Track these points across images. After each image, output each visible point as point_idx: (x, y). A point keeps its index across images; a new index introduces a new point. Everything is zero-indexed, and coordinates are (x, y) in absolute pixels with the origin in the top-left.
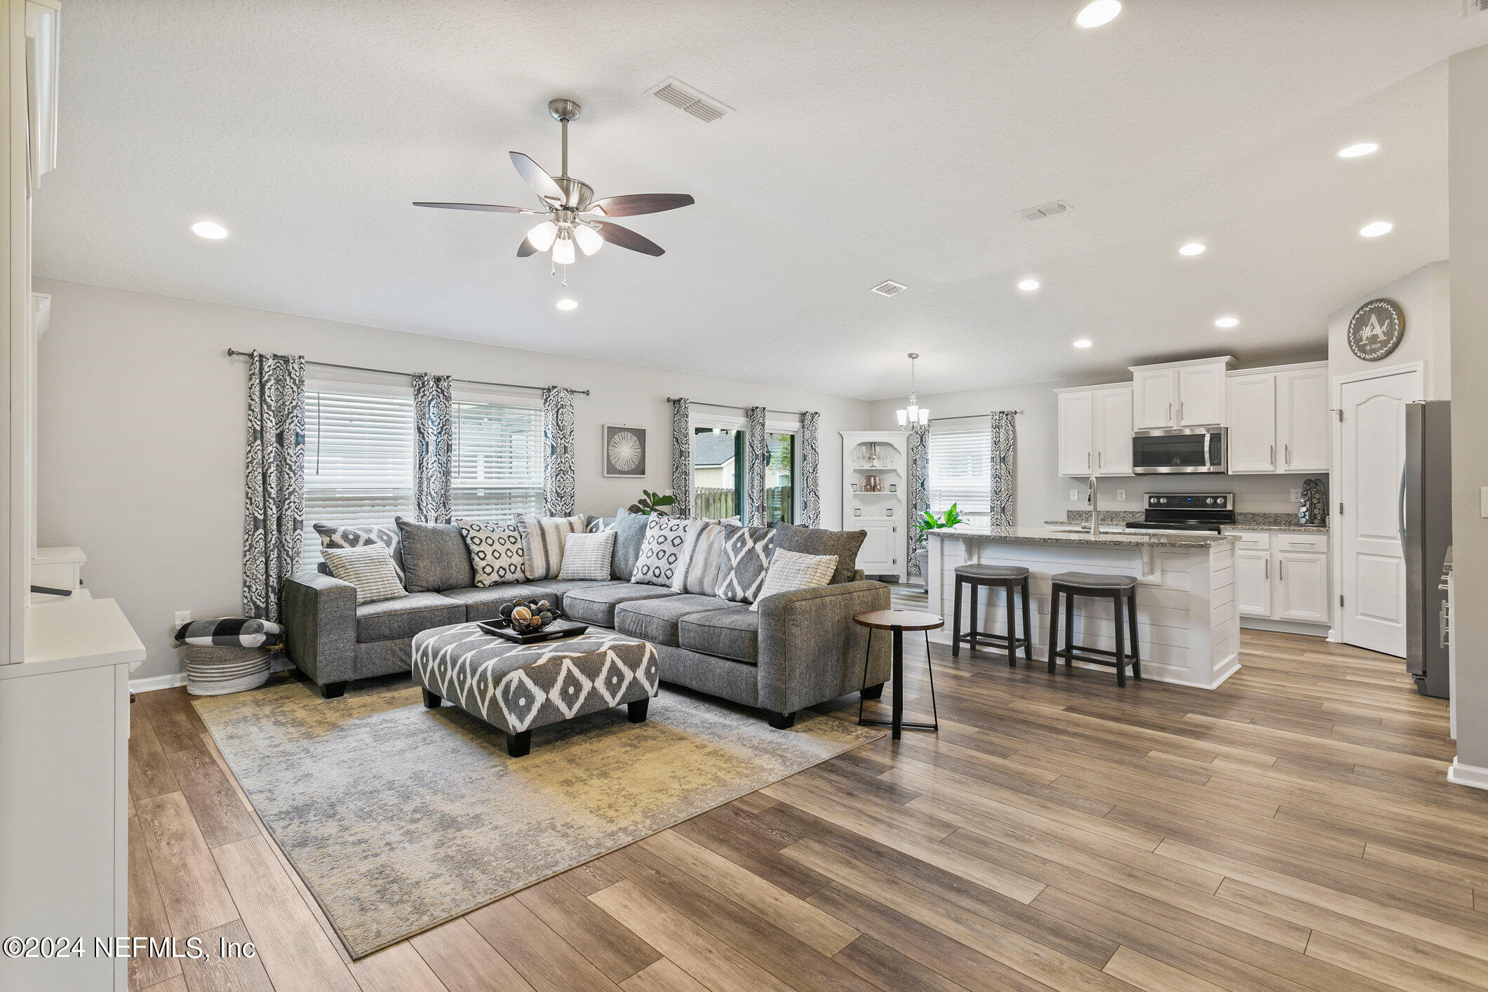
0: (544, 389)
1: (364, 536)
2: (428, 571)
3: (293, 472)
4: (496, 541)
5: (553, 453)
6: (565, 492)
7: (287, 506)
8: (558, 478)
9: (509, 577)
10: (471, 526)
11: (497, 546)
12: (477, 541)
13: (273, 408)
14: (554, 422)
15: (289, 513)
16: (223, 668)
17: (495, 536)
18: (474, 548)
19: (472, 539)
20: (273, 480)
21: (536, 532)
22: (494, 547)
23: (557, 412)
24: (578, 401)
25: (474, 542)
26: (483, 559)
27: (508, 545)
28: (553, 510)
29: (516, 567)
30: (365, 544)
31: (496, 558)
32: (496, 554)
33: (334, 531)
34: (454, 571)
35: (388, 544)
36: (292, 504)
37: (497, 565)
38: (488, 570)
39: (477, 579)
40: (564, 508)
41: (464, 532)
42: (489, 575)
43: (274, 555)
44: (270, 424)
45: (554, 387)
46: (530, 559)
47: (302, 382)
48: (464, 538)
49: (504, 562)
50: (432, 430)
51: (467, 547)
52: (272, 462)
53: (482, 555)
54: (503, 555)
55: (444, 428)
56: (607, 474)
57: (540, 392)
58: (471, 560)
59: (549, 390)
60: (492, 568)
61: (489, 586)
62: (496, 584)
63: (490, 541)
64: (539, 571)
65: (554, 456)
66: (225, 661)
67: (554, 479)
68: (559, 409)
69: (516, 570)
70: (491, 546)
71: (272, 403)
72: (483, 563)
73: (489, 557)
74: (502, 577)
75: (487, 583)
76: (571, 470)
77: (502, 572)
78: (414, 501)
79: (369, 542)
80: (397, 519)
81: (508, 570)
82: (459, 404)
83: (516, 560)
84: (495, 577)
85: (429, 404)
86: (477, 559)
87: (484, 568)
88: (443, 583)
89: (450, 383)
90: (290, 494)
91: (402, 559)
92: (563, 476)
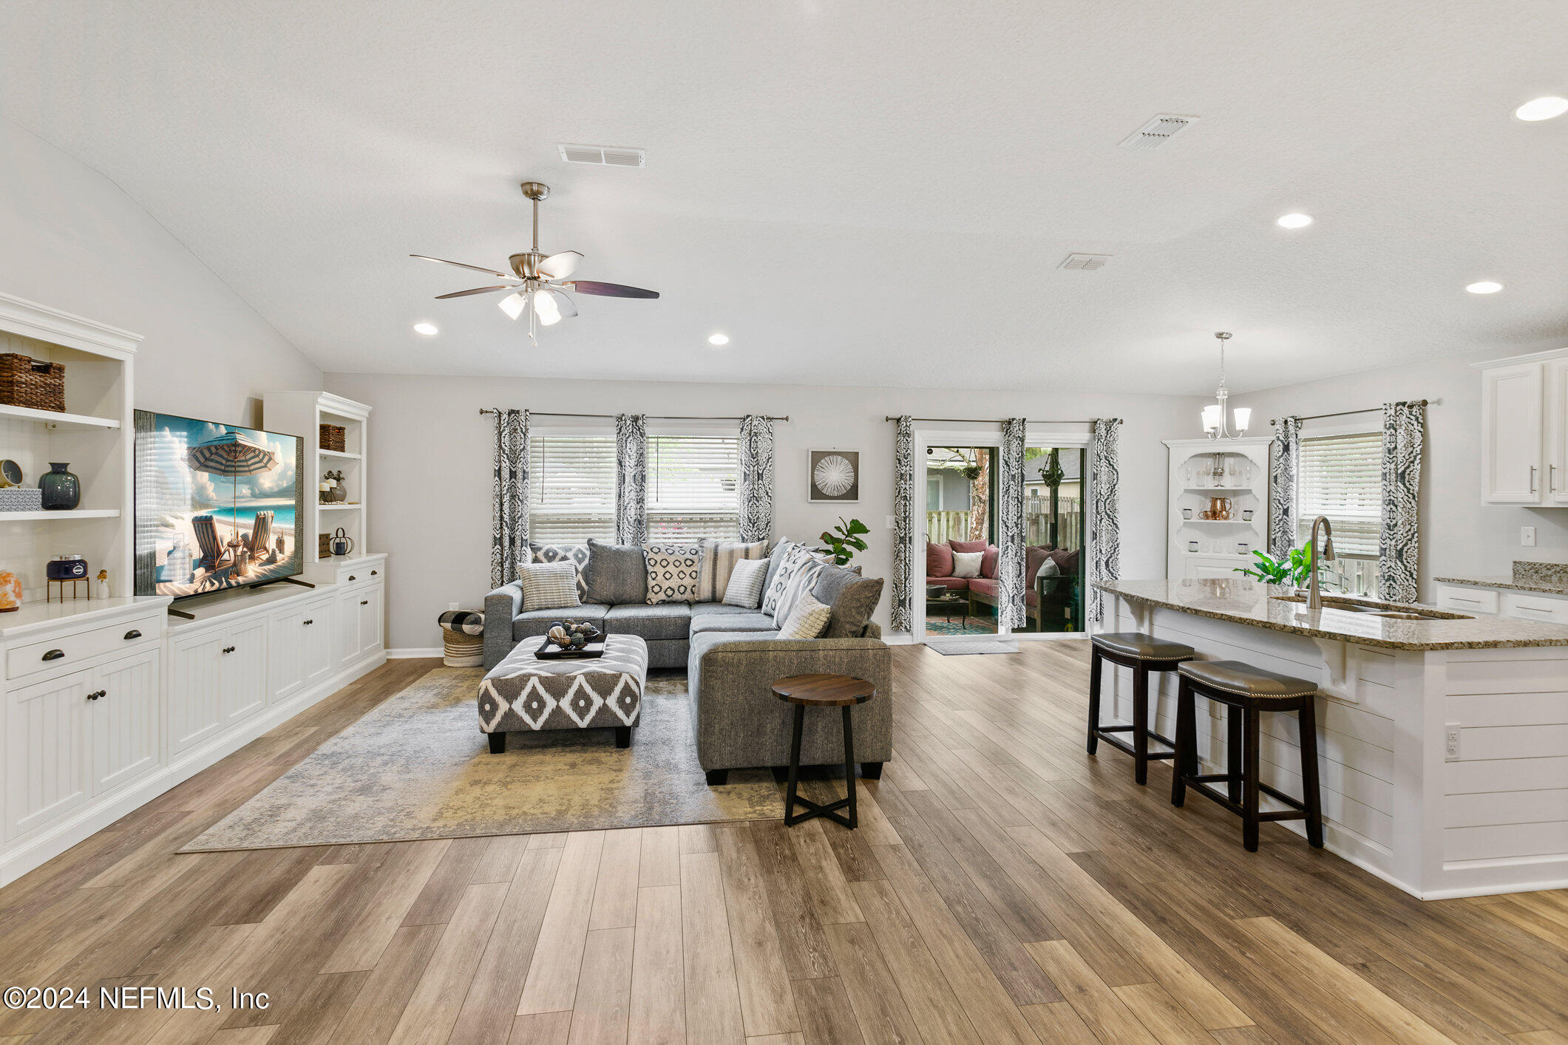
0: (740, 419)
1: (561, 553)
2: (607, 588)
3: (521, 501)
4: (671, 563)
5: (745, 481)
6: (758, 518)
7: (516, 528)
8: (750, 504)
9: (677, 596)
10: (651, 549)
11: (671, 568)
12: (652, 562)
13: (506, 452)
14: (747, 450)
15: (517, 533)
16: (458, 648)
17: (671, 559)
18: (650, 569)
19: (649, 560)
20: (506, 506)
21: (710, 556)
22: (667, 569)
23: (751, 440)
24: (778, 427)
25: (649, 563)
26: (654, 579)
27: (683, 567)
28: (744, 536)
29: (686, 588)
30: (560, 560)
31: (666, 579)
32: (668, 576)
33: (540, 549)
34: (628, 589)
35: (580, 561)
36: (520, 526)
37: (665, 585)
38: (656, 589)
39: (648, 597)
40: (757, 533)
41: (645, 553)
42: (656, 593)
43: (507, 565)
44: (506, 465)
45: (748, 416)
46: (699, 582)
47: (527, 430)
48: (644, 559)
49: (674, 583)
50: (630, 462)
51: (645, 566)
52: (506, 494)
53: (654, 575)
54: (675, 576)
55: (641, 462)
56: (812, 499)
57: (738, 421)
58: (646, 579)
59: (744, 420)
60: (661, 587)
61: (657, 604)
62: (663, 603)
63: (664, 563)
64: (705, 592)
65: (747, 482)
66: (459, 643)
67: (746, 505)
68: (753, 435)
69: (685, 591)
70: (664, 567)
71: (506, 448)
72: (653, 583)
73: (660, 577)
74: (669, 597)
75: (654, 601)
76: (769, 496)
77: (670, 592)
78: (614, 524)
79: (564, 558)
80: (590, 540)
81: (676, 591)
82: (658, 438)
83: (688, 581)
84: (662, 596)
85: (626, 441)
86: (650, 578)
87: (653, 587)
88: (616, 598)
89: (644, 421)
90: (519, 518)
91: (588, 574)
92: (756, 502)
